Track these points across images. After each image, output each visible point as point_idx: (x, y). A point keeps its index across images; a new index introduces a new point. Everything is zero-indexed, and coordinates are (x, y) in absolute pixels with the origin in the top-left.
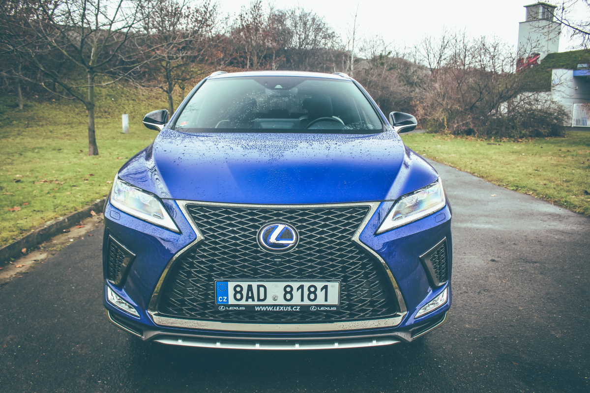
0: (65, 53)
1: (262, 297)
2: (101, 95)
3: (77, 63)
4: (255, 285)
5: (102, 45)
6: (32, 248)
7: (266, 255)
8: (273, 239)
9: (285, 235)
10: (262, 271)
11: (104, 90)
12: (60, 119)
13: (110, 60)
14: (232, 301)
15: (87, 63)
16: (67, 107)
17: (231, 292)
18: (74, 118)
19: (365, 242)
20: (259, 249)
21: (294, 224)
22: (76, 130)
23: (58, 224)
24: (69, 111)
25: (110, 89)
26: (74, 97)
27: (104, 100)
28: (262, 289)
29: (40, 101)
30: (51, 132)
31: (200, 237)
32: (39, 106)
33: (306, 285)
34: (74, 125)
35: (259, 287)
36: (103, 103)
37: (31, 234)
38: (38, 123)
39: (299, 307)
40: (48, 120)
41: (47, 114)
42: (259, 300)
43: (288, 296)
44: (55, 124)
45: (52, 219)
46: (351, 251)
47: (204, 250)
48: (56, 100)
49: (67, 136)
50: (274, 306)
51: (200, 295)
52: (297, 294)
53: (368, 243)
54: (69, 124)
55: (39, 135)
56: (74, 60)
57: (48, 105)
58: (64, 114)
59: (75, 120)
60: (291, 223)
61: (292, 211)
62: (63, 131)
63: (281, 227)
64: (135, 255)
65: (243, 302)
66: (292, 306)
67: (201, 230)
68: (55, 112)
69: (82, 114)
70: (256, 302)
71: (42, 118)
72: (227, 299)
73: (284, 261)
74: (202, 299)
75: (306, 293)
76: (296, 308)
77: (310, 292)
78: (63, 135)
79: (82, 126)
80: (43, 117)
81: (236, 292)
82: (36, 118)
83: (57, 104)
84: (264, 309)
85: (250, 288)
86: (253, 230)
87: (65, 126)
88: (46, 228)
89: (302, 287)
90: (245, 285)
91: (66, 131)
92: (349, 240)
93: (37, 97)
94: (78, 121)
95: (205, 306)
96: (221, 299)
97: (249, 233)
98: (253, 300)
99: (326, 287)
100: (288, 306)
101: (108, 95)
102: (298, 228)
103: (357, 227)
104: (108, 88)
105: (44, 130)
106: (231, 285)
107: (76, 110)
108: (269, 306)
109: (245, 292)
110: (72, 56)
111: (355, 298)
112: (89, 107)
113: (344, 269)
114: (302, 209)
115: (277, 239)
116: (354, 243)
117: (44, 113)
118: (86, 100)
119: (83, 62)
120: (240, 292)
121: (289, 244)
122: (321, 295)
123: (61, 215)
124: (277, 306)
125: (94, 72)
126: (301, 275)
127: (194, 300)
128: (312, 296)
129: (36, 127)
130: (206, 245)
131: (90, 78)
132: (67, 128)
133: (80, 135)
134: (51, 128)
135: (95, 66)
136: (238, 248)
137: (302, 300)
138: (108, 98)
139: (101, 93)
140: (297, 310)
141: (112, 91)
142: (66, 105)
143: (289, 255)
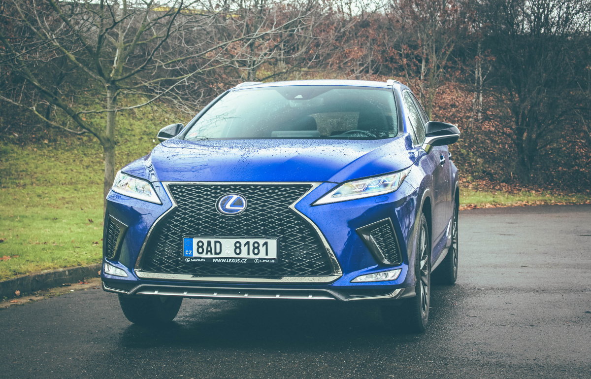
0: (73, 57)
1: (218, 251)
2: (133, 133)
3: (90, 73)
4: (213, 241)
5: (132, 44)
6: (26, 293)
7: (222, 217)
8: (228, 206)
9: (238, 203)
10: (219, 231)
11: (138, 123)
12: (55, 175)
13: (142, 68)
14: (195, 254)
15: (106, 75)
16: (68, 154)
17: (195, 247)
18: (80, 173)
19: (300, 209)
20: (216, 212)
21: (245, 195)
22: (83, 194)
23: (57, 274)
24: (72, 161)
25: (149, 123)
26: (84, 130)
27: (137, 142)
28: (218, 245)
29: (21, 143)
30: (39, 196)
31: (175, 205)
32: (19, 151)
33: (252, 241)
34: (79, 186)
35: (216, 242)
36: (135, 147)
37: (26, 277)
38: (17, 181)
39: (246, 260)
40: (36, 176)
41: (33, 166)
42: (216, 253)
43: (238, 251)
44: (47, 183)
45: (50, 268)
46: (288, 217)
47: (178, 216)
48: (50, 141)
49: (67, 203)
50: (227, 258)
51: (174, 253)
52: (244, 249)
53: (302, 211)
54: (71, 184)
55: (19, 201)
56: (86, 70)
57: (35, 149)
58: (64, 167)
59: (82, 177)
60: (243, 194)
61: (245, 186)
62: (60, 196)
63: (235, 197)
64: (127, 226)
65: (204, 255)
66: (241, 259)
67: (177, 201)
68: (47, 163)
69: (96, 167)
70: (214, 256)
71: (24, 173)
72: (192, 253)
73: (235, 223)
74: (175, 256)
75: (251, 248)
76: (243, 261)
77: (255, 248)
78: (60, 202)
79: (94, 188)
80: (26, 171)
81: (199, 247)
82: (13, 172)
83: (51, 148)
84: (219, 261)
85: (209, 243)
86: (214, 199)
87: (64, 187)
88: (42, 275)
89: (248, 243)
90: (205, 241)
91: (66, 195)
92: (287, 208)
93: (16, 135)
94: (88, 180)
95: (177, 263)
96: (187, 252)
97: (211, 201)
98: (212, 254)
99: (266, 244)
100: (238, 258)
101: (145, 133)
102: (247, 198)
103: (296, 199)
104: (145, 120)
105: (28, 194)
106: (195, 241)
107: (85, 159)
108: (223, 258)
109: (205, 247)
110: (83, 62)
111: (295, 258)
112: (107, 146)
113: (283, 232)
114: (254, 185)
115: (231, 206)
116: (291, 211)
117: (27, 164)
118: (103, 135)
119: (101, 73)
120: (202, 247)
121: (240, 210)
122: (262, 249)
123: (61, 267)
124: (229, 258)
125: (118, 88)
126: (248, 234)
127: (169, 258)
128: (256, 251)
129: (13, 188)
130: (179, 211)
131: (111, 98)
132: (67, 191)
133: (91, 203)
134: (39, 190)
135: (119, 77)
136: (201, 212)
137: (249, 254)
138: (146, 138)
139: (132, 130)
140: (245, 262)
141: (154, 127)
142: (67, 151)
143: (238, 217)
